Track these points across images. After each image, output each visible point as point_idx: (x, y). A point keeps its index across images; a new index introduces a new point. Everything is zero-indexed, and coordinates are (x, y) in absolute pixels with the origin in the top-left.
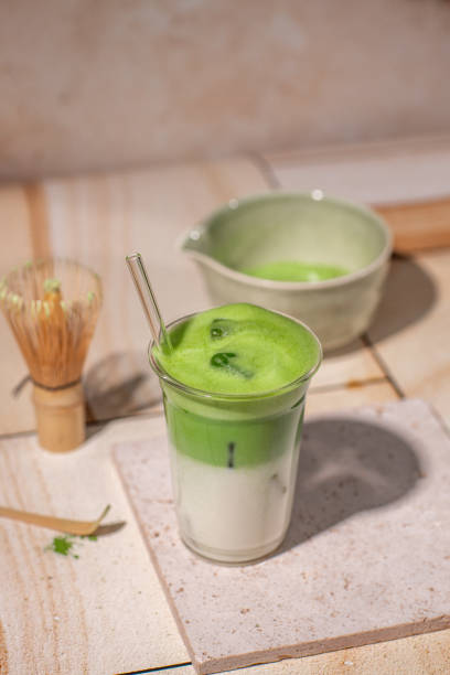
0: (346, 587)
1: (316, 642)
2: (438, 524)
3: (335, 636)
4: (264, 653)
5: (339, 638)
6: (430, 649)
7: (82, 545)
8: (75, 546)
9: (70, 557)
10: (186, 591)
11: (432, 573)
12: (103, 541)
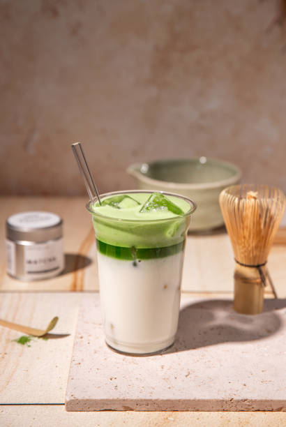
0: (187, 376)
1: (151, 400)
2: (266, 355)
3: (165, 398)
4: (113, 401)
5: (167, 400)
6: (232, 421)
7: (36, 341)
8: (31, 342)
9: (26, 345)
10: (81, 365)
11: (249, 377)
12: (50, 341)
